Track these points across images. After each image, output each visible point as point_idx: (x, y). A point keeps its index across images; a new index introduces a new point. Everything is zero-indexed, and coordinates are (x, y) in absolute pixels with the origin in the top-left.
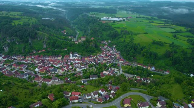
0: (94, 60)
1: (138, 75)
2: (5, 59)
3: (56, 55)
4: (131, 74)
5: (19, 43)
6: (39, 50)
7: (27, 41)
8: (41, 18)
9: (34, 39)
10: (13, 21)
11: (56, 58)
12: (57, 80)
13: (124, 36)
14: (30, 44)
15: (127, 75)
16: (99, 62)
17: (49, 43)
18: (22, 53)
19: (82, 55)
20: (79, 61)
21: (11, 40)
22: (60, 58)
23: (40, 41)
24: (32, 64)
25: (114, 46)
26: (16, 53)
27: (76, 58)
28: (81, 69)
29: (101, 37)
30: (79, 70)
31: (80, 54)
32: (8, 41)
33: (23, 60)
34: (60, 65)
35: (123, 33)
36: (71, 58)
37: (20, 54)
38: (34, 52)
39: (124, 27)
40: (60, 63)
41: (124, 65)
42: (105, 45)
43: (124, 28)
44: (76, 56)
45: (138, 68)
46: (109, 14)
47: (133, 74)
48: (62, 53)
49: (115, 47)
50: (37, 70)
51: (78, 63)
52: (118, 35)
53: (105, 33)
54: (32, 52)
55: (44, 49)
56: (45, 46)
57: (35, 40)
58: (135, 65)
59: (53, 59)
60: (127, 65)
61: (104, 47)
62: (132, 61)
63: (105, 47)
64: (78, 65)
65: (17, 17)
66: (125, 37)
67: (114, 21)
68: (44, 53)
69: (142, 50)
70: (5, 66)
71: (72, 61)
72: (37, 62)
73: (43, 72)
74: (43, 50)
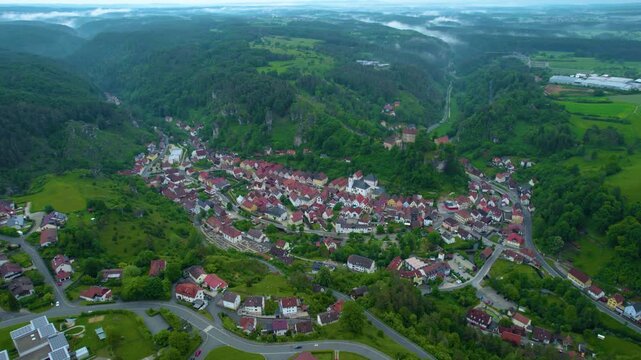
0: (414, 215)
1: (534, 309)
2: (201, 157)
3: (313, 169)
4: (508, 298)
5: (245, 122)
6: (281, 149)
7: (261, 120)
8: (355, 60)
9: (282, 116)
10: (270, 63)
11: (309, 180)
12: (259, 240)
13: (590, 152)
14: (265, 129)
15: (492, 296)
16: (427, 222)
17: (312, 134)
18: (240, 149)
19: (388, 188)
20: (363, 206)
21: (228, 111)
22: (318, 183)
23: (295, 123)
24: (245, 182)
25: (531, 183)
26: (227, 147)
27: (363, 193)
28: (350, 230)
29: (502, 140)
30: (341, 229)
31: (384, 182)
32: (223, 114)
33: (231, 167)
34: (303, 203)
35: (595, 138)
36: (349, 189)
37: (235, 150)
38: (268, 152)
39: (622, 116)
40: (307, 196)
41: (512, 259)
42: (504, 170)
43: (617, 121)
44: (367, 186)
45: (557, 287)
46: (612, 62)
47: (517, 301)
48: (335, 168)
49: (531, 188)
50: (240, 199)
51: (358, 210)
52: (570, 143)
53: (524, 130)
54: (263, 153)
55: (294, 149)
56: (298, 141)
57: (284, 120)
58: (556, 269)
59: (302, 181)
60: (525, 262)
61: (494, 178)
62: (556, 254)
63: (497, 179)
64: (352, 215)
65: (290, 52)
66: (594, 156)
67: (599, 92)
68: (291, 158)
69: (618, 216)
70: (188, 173)
71: (342, 200)
72: (257, 179)
73: (249, 210)
74: (289, 152)
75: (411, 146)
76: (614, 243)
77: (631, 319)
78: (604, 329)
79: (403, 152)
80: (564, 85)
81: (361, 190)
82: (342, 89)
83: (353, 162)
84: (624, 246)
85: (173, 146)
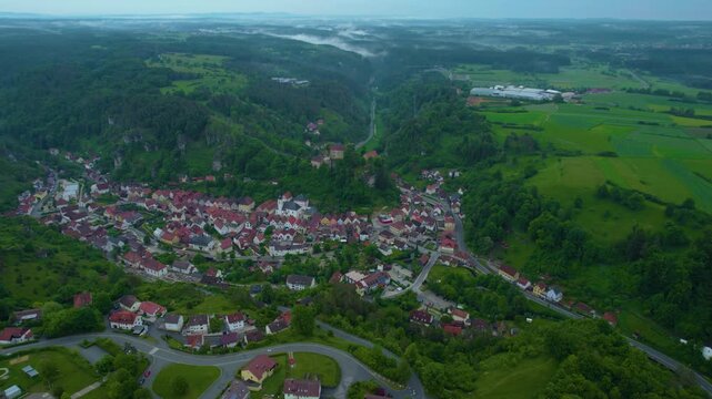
0: (350, 231)
1: (471, 305)
2: (104, 192)
3: (237, 195)
4: (447, 298)
5: (152, 148)
6: (198, 175)
7: (174, 144)
8: (270, 78)
9: (196, 139)
10: (174, 83)
11: (234, 206)
12: (188, 272)
13: (510, 158)
14: (178, 154)
15: (432, 298)
16: (363, 237)
17: (233, 157)
18: (150, 179)
19: (319, 207)
20: (296, 227)
21: (132, 137)
22: (244, 208)
23: (210, 146)
24: (161, 214)
25: (460, 192)
26: (134, 178)
27: (295, 214)
28: (285, 252)
29: (429, 153)
30: (275, 253)
31: (314, 202)
32: (126, 141)
33: (142, 199)
34: (231, 229)
35: (513, 144)
36: (279, 212)
37: (144, 181)
38: (184, 180)
39: (536, 124)
40: (234, 222)
41: (447, 263)
42: (433, 182)
43: (533, 128)
44: (298, 207)
45: (490, 282)
46: (526, 74)
47: (455, 300)
48: (261, 192)
49: (461, 197)
50: (158, 232)
51: (292, 231)
52: (492, 151)
54: (178, 181)
55: (213, 173)
56: (217, 166)
57: (198, 145)
58: (488, 267)
59: (226, 207)
60: (460, 265)
61: (424, 190)
62: (486, 254)
63: (428, 191)
64: (285, 237)
65: (195, 71)
66: (515, 161)
67: (516, 102)
68: (210, 185)
69: (536, 212)
70: (90, 209)
71: (273, 223)
72: (174, 209)
73: (171, 243)
74: (208, 178)
75: (339, 162)
76: (535, 237)
77: (553, 302)
78: (533, 314)
79: (332, 169)
80: (484, 97)
81: (291, 212)
82: (259, 108)
83: (281, 185)
84: (543, 239)
85: (65, 181)
